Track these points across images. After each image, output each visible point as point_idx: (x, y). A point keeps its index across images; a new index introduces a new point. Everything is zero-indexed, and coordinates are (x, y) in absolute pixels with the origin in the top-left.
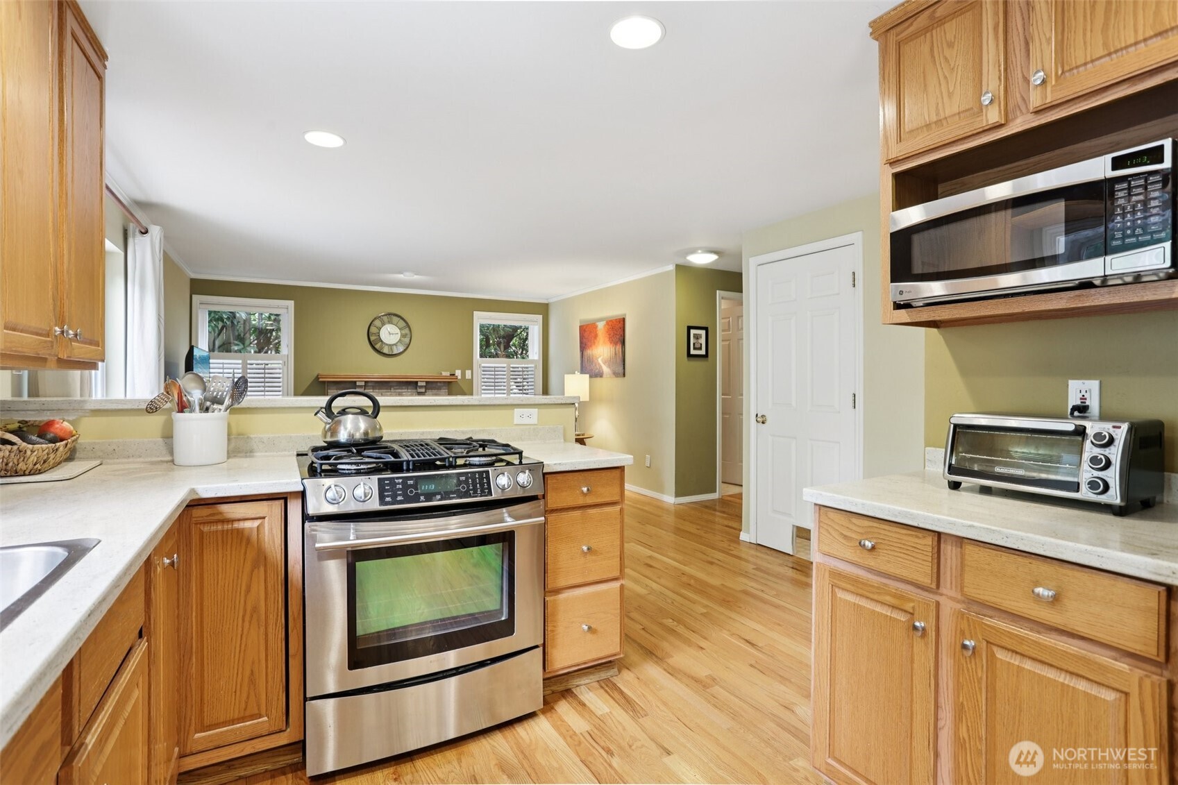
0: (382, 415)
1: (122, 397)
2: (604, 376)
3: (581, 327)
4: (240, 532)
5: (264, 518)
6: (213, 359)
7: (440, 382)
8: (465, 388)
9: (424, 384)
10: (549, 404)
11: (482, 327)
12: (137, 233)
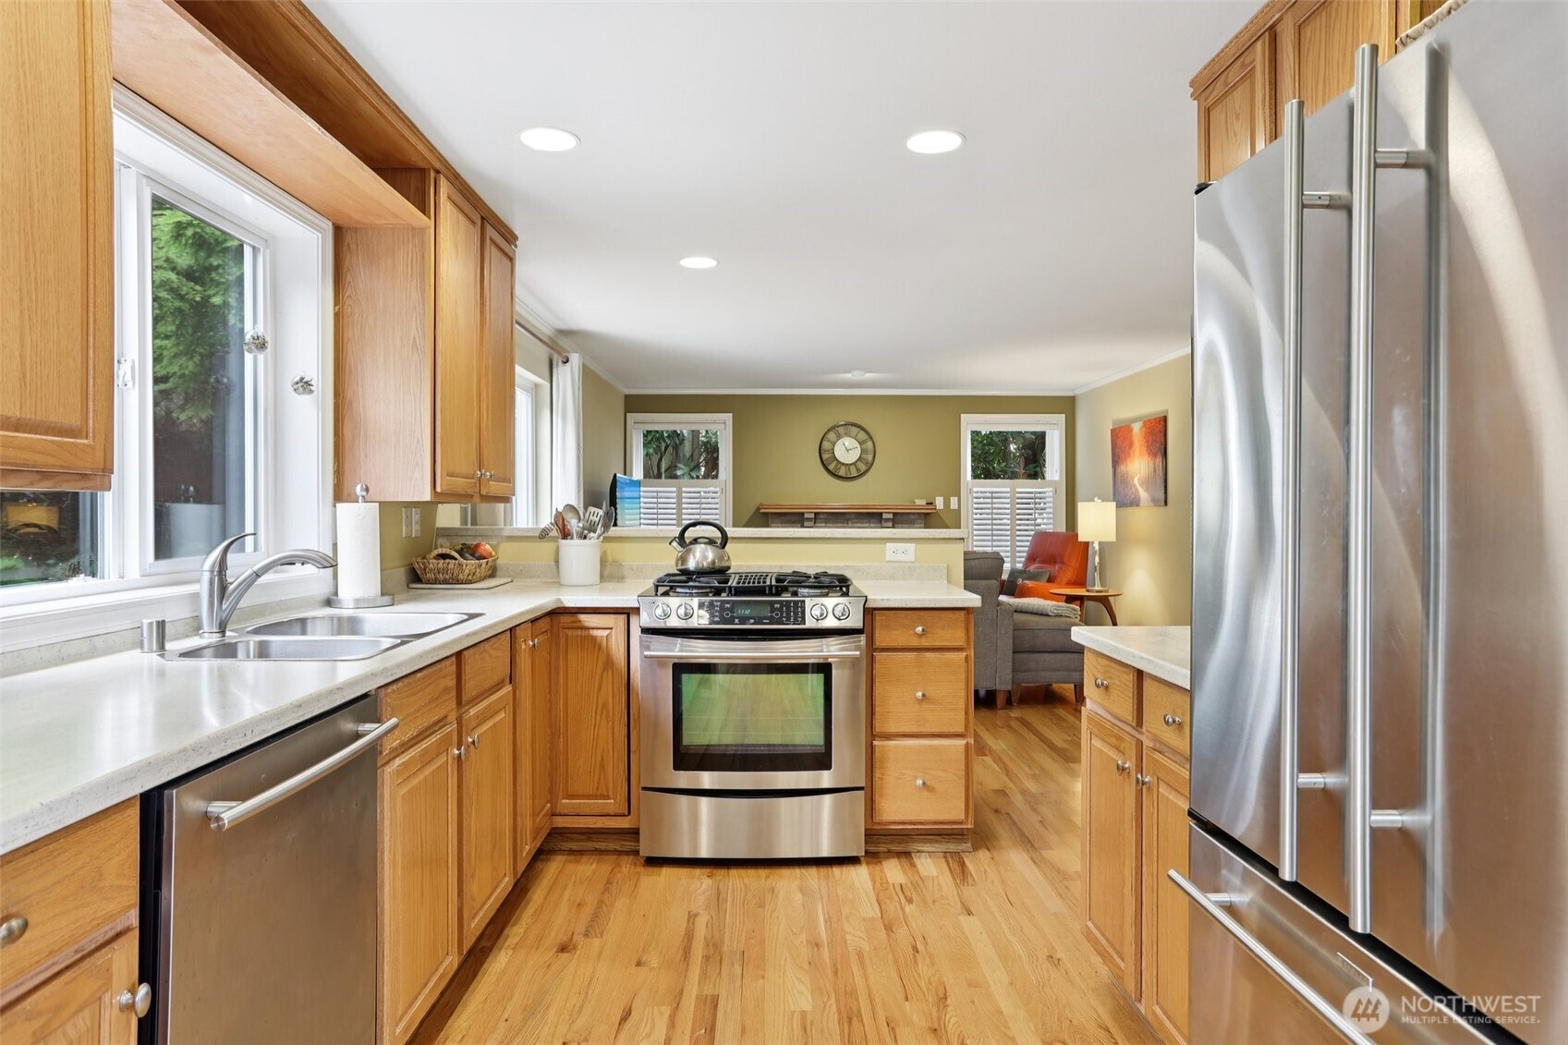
0: (729, 546)
1: (525, 526)
2: (1142, 504)
3: (1113, 431)
4: (594, 639)
5: (611, 629)
6: (644, 486)
7: (914, 514)
8: (948, 521)
9: (891, 516)
10: (929, 539)
11: (975, 434)
12: (560, 363)
